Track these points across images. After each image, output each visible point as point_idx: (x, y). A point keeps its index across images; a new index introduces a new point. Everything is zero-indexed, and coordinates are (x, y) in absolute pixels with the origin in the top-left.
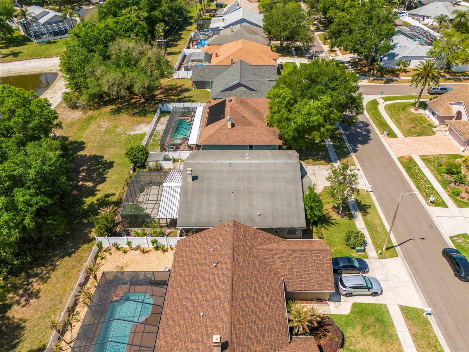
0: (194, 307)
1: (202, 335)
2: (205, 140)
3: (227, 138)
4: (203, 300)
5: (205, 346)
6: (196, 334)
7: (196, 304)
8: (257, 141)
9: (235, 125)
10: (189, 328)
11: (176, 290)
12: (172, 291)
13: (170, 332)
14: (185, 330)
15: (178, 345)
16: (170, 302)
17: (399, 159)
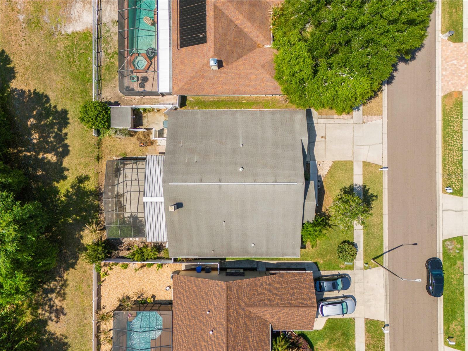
2: (182, 89)
3: (213, 84)
8: (256, 89)
9: (224, 64)
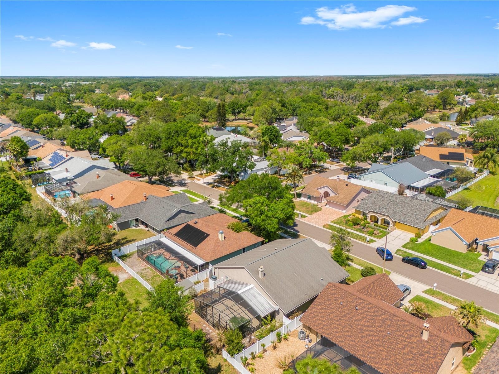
0: (377, 336)
1: (405, 341)
2: (211, 256)
3: (226, 248)
4: (377, 328)
5: (415, 343)
6: (399, 344)
7: (375, 334)
8: (248, 243)
9: (225, 237)
10: (391, 346)
11: (348, 340)
12: (345, 343)
13: (381, 359)
14: (389, 349)
15: (397, 359)
16: (354, 349)
17: (324, 227)
